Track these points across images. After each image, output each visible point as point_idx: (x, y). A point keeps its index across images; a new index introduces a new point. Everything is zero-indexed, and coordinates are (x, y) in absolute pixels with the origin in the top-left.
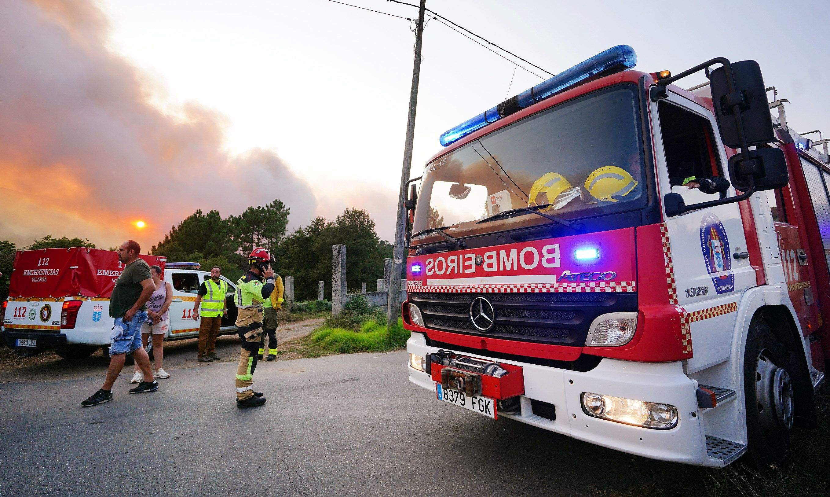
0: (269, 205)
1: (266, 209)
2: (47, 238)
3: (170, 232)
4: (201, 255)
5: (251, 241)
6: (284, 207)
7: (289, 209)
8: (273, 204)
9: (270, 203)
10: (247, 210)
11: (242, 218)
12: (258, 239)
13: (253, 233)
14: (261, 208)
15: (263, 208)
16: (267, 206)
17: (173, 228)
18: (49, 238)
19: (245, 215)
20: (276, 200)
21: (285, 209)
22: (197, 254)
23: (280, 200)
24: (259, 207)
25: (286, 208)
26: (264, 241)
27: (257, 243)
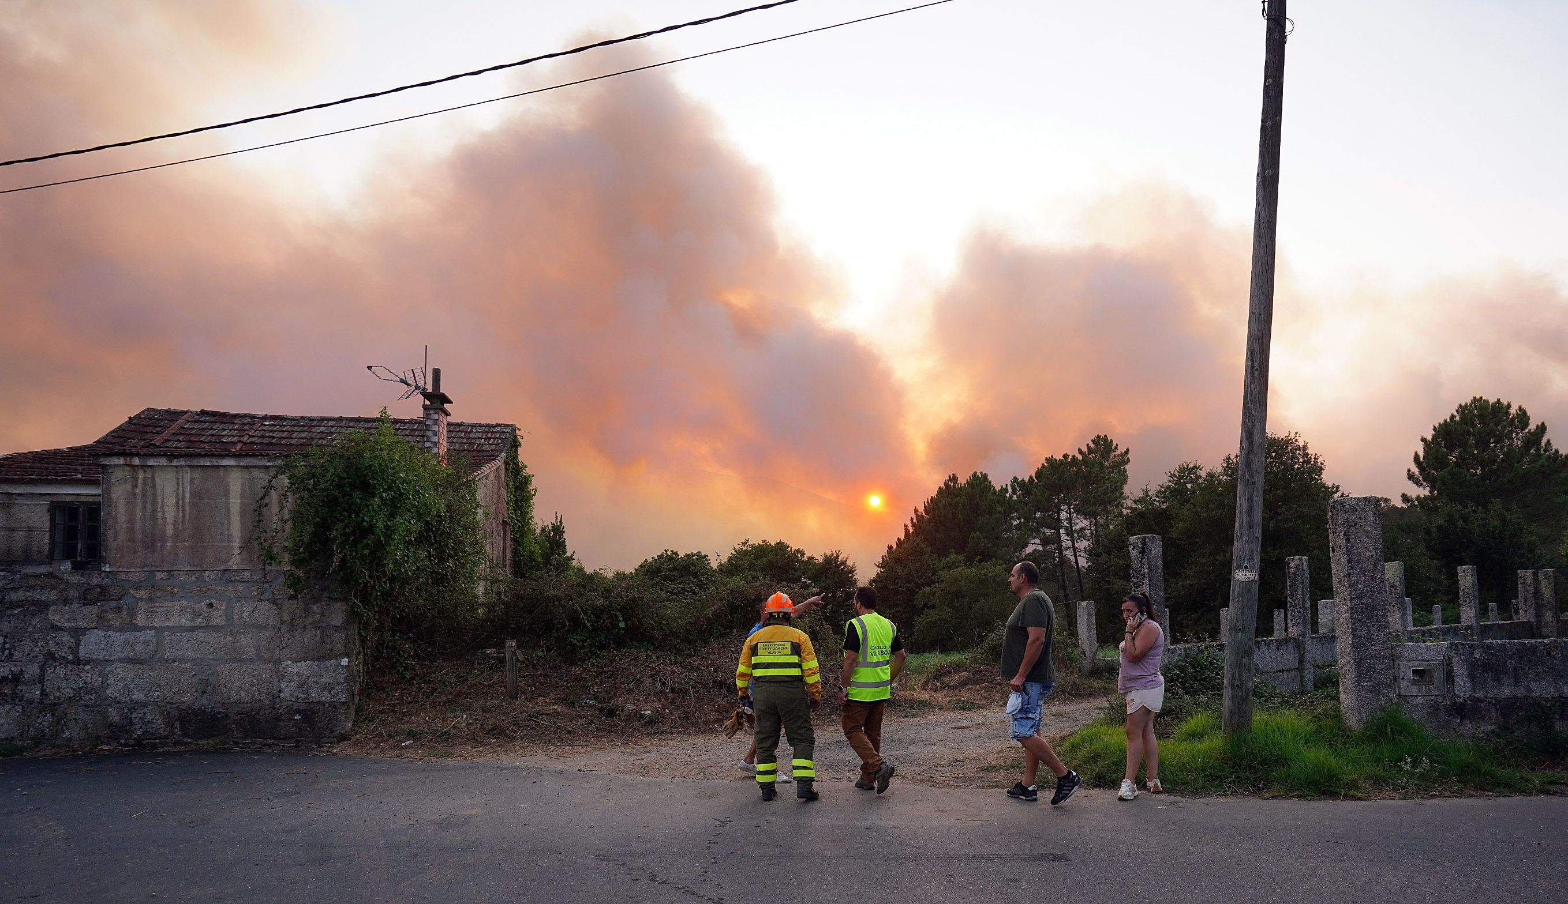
0: (1085, 449)
1: (1080, 457)
2: (744, 544)
3: (912, 519)
4: (962, 558)
5: (1056, 524)
6: (1116, 448)
7: (1127, 451)
8: (1092, 445)
9: (1088, 445)
10: (1043, 464)
11: (1036, 481)
12: (1070, 520)
13: (1059, 511)
14: (1070, 457)
15: (1074, 456)
16: (1080, 452)
17: (916, 511)
18: (746, 543)
19: (1039, 474)
20: (1099, 437)
21: (1118, 452)
22: (953, 556)
23: (1106, 436)
24: (1066, 456)
25: (1121, 449)
26: (1081, 523)
27: (1066, 529)
